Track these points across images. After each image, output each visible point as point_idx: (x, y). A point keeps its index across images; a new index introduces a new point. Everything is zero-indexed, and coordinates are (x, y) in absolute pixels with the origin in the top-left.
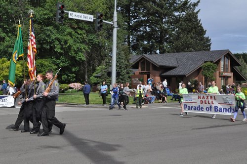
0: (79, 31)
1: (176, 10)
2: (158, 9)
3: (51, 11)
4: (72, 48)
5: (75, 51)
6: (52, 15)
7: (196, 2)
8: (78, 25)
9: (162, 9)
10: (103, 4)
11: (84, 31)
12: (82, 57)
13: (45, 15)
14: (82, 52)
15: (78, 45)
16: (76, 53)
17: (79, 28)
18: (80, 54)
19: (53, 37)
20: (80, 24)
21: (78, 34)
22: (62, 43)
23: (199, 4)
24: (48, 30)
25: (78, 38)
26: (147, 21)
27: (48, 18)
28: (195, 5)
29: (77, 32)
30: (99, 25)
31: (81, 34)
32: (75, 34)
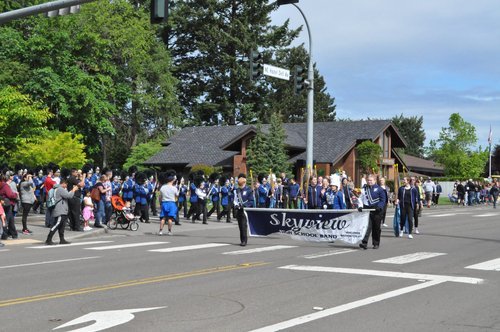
0: (103, 78)
1: (262, 42)
2: (236, 40)
3: (50, 38)
4: (92, 111)
5: (97, 115)
6: (52, 46)
7: (295, 29)
8: (100, 67)
9: (242, 41)
10: (146, 28)
11: (108, 78)
12: (108, 127)
13: (38, 44)
14: (108, 117)
15: (103, 103)
16: (99, 120)
17: (102, 72)
18: (104, 120)
19: (56, 88)
20: (103, 65)
21: (101, 83)
22: (74, 100)
24: (45, 75)
25: (100, 90)
26: (209, 60)
27: (44, 51)
28: (294, 35)
29: (98, 80)
30: (300, 86)
31: (106, 84)
32: (95, 83)
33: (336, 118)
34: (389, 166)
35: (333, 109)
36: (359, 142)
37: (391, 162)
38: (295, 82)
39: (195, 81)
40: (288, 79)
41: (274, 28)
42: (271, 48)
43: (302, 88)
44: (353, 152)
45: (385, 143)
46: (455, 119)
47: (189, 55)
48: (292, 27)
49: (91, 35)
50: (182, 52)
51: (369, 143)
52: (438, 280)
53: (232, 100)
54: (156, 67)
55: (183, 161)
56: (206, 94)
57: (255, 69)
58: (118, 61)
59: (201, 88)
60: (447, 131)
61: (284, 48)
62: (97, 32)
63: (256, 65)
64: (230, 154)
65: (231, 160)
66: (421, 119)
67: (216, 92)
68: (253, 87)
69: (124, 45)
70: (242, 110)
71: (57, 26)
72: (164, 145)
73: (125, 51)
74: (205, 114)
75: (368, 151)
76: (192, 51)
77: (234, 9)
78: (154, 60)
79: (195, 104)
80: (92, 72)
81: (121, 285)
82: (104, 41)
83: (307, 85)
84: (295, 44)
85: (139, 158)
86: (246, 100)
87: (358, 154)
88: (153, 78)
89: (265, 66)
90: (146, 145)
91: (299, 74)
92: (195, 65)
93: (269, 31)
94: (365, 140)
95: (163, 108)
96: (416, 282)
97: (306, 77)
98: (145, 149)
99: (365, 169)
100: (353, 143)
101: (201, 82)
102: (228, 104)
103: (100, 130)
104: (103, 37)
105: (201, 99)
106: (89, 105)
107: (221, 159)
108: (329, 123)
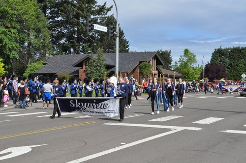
0: (12, 30)
1: (93, 13)
2: (80, 12)
4: (7, 47)
5: (10, 49)
7: (109, 7)
8: (11, 25)
9: (83, 12)
10: (34, 5)
11: (15, 30)
12: (15, 55)
14: (15, 50)
15: (12, 43)
16: (11, 51)
17: (12, 27)
18: (13, 52)
20: (13, 24)
21: (11, 33)
23: (112, 9)
25: (11, 36)
26: (67, 22)
28: (109, 10)
29: (10, 31)
30: (112, 35)
31: (14, 33)
32: (9, 33)
33: (129, 51)
34: (155, 74)
35: (128, 46)
36: (141, 62)
37: (156, 72)
38: (110, 33)
39: (59, 32)
40: (106, 31)
41: (99, 6)
42: (97, 16)
43: (113, 36)
44: (138, 67)
45: (153, 63)
46: (186, 51)
47: (56, 19)
48: (107, 6)
49: (6, 8)
50: (53, 18)
51: (145, 63)
52: (180, 129)
53: (78, 42)
54: (40, 25)
55: (54, 72)
56: (65, 39)
57: (90, 26)
58: (20, 22)
59: (62, 35)
60: (183, 57)
61: (104, 16)
62: (9, 7)
63: (91, 24)
64: (77, 68)
65: (78, 72)
66: (170, 51)
67: (70, 38)
68: (88, 36)
69: (24, 14)
70: (83, 47)
72: (44, 64)
73: (24, 17)
74: (65, 49)
75: (145, 67)
76: (58, 17)
78: (39, 22)
79: (60, 44)
80: (7, 27)
81: (24, 134)
82: (13, 12)
83: (115, 35)
84: (109, 14)
85: (31, 70)
86: (85, 42)
87: (140, 68)
88: (38, 31)
89: (95, 25)
90: (35, 64)
91: (112, 29)
92: (59, 24)
93: (96, 8)
94: (143, 62)
95: (43, 46)
96: (170, 130)
97: (115, 31)
98: (35, 66)
99: (143, 76)
100: (137, 63)
101: (63, 33)
102: (76, 44)
103: (11, 57)
104: (12, 10)
105: (63, 41)
106: (6, 44)
107: (72, 71)
108: (126, 53)
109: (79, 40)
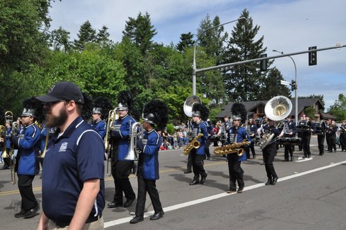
3: (177, 69)
13: (172, 71)
24: (175, 83)
26: (236, 75)
27: (175, 75)
28: (271, 63)
34: (317, 117)
36: (305, 107)
37: (318, 115)
39: (229, 83)
44: (303, 112)
45: (316, 107)
46: (341, 96)
51: (310, 108)
53: (246, 91)
56: (234, 88)
60: (337, 102)
64: (251, 113)
65: (252, 116)
66: (323, 96)
67: (239, 88)
68: (254, 85)
71: (179, 64)
72: (222, 110)
75: (310, 111)
77: (246, 53)
79: (230, 93)
86: (251, 90)
89: (281, 81)
90: (214, 110)
92: (229, 77)
94: (308, 107)
98: (214, 112)
100: (303, 108)
101: (232, 83)
105: (233, 90)
109: (247, 89)
